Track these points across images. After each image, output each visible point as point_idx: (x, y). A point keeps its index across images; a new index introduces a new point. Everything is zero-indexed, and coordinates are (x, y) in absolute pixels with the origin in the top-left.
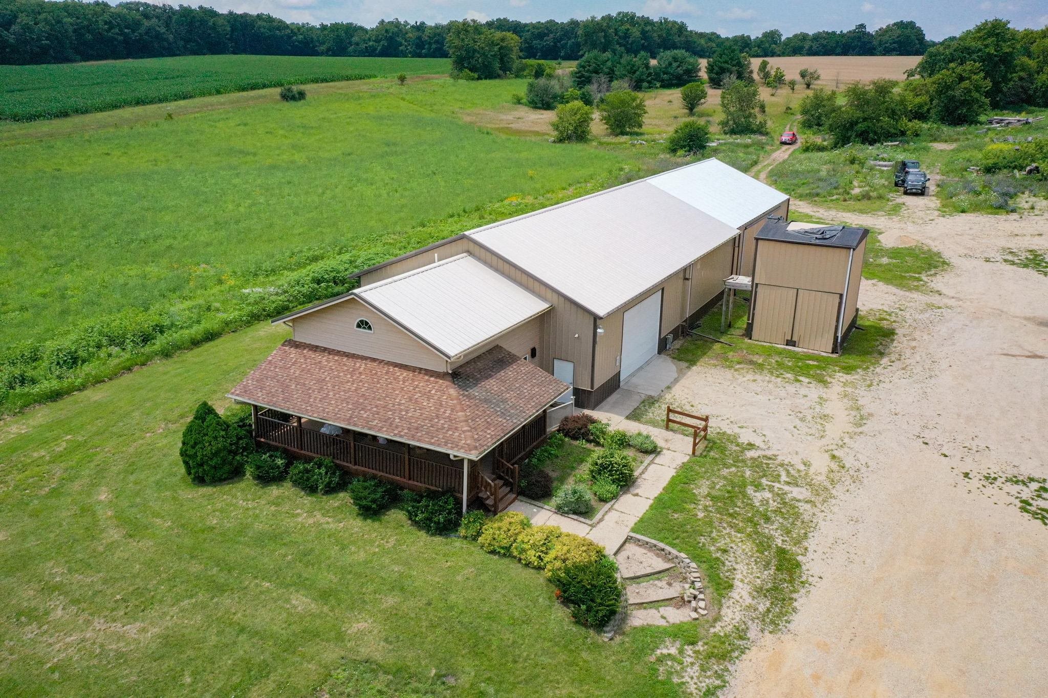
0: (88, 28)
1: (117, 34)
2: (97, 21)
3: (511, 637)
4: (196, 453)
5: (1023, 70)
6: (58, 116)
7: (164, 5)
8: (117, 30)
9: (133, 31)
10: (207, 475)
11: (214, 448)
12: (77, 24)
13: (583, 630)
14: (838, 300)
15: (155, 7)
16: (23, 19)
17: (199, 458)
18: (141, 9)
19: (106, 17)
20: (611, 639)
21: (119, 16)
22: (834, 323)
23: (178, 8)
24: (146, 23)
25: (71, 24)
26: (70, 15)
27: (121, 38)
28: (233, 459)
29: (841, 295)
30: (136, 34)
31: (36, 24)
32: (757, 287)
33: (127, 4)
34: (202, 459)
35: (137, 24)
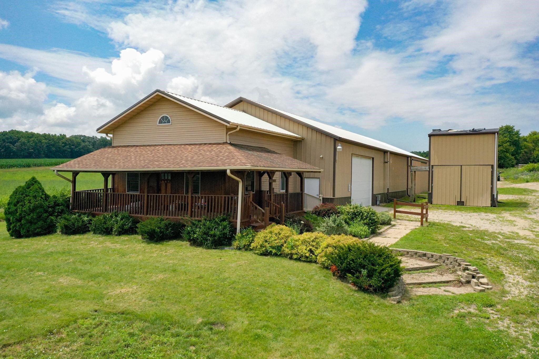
0: (53, 145)
1: (68, 148)
2: (59, 142)
3: (289, 298)
4: (16, 210)
5: (526, 148)
6: (24, 167)
7: (93, 136)
8: (68, 146)
9: (76, 147)
10: (23, 229)
11: (32, 205)
12: (49, 143)
13: (366, 296)
14: (490, 170)
15: (89, 137)
16: (23, 140)
17: (18, 214)
18: (82, 138)
19: (64, 140)
20: (399, 302)
21: (70, 140)
22: (490, 186)
23: (100, 138)
24: (83, 144)
25: (46, 143)
26: (46, 139)
27: (69, 150)
28: (48, 217)
29: (492, 166)
30: (77, 149)
31: (28, 142)
32: (432, 168)
33: (75, 136)
34: (20, 214)
35: (79, 144)
